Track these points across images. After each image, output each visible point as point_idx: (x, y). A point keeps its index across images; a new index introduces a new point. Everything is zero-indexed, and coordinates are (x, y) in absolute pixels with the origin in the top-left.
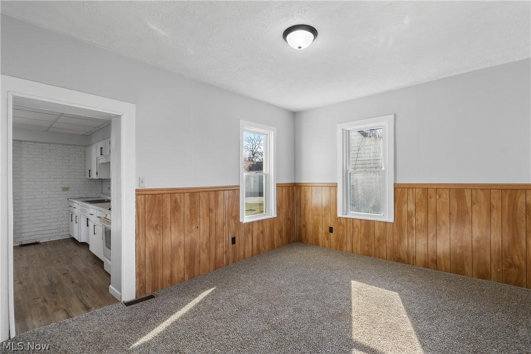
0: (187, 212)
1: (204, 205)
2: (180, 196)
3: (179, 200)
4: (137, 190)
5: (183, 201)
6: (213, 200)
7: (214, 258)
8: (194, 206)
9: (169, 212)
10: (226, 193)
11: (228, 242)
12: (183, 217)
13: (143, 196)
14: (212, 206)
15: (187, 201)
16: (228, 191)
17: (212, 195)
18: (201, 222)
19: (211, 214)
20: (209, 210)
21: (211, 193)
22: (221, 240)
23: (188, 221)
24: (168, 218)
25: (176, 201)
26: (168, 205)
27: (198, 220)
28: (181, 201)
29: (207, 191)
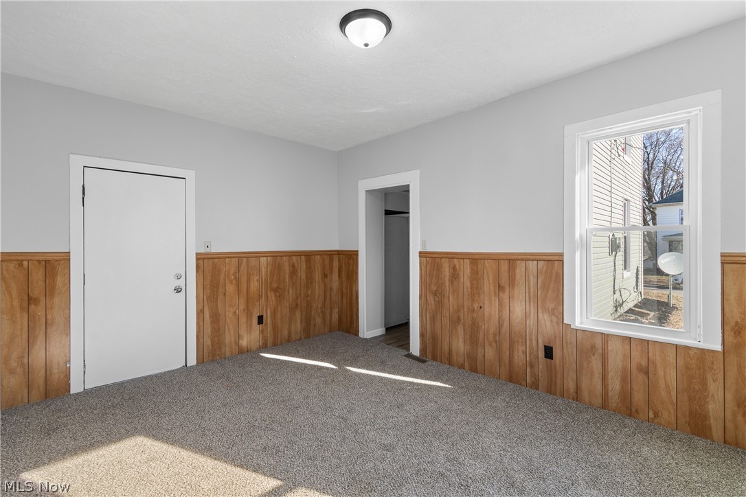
0: (468, 284)
1: (491, 279)
2: (459, 262)
3: (457, 267)
4: (420, 253)
5: (462, 270)
6: (506, 274)
7: (507, 361)
8: (476, 276)
9: (447, 279)
10: (532, 265)
11: (535, 349)
12: (462, 288)
13: (425, 259)
14: (504, 280)
15: (468, 271)
16: (535, 262)
17: (504, 266)
18: (486, 302)
19: (501, 293)
20: (499, 287)
21: (501, 262)
22: (520, 340)
23: (469, 295)
24: (446, 286)
25: (454, 268)
26: (447, 272)
27: (482, 297)
28: (460, 268)
29: (496, 258)
